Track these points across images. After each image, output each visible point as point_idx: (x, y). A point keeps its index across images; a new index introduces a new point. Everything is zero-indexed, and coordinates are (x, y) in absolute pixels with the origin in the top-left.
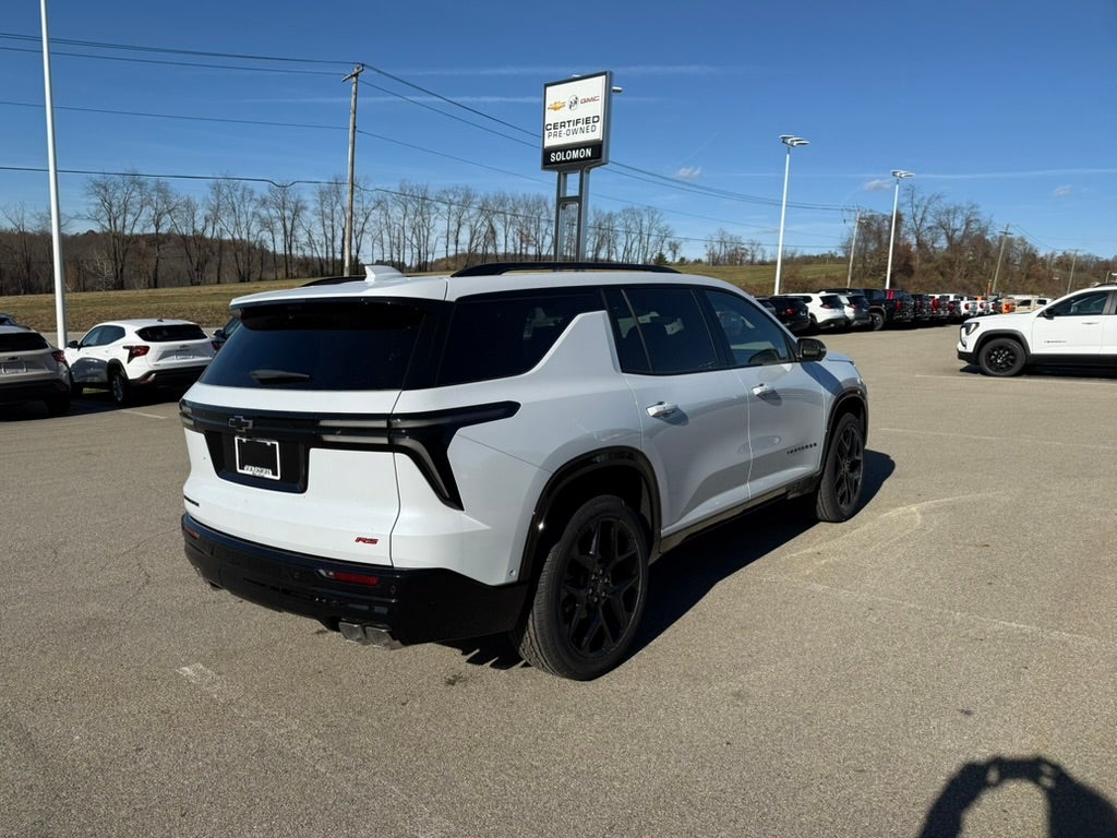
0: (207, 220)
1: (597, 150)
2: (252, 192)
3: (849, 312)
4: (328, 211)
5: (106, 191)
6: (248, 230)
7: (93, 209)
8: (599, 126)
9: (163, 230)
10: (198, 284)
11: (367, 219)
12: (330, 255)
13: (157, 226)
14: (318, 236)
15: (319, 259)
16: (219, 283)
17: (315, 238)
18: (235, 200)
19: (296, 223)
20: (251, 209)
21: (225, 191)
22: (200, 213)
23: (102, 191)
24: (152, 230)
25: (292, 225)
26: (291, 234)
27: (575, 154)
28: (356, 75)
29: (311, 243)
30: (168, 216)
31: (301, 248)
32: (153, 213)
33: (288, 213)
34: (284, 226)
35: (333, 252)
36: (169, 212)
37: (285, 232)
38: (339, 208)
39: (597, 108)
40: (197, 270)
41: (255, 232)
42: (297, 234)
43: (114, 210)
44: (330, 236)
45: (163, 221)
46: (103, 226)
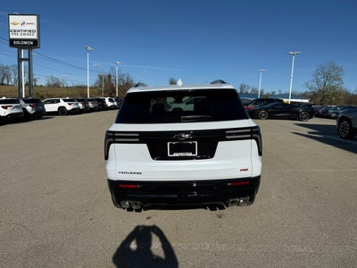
1: (35, 43)
3: (116, 103)
8: (36, 34)
27: (25, 43)
39: (34, 27)
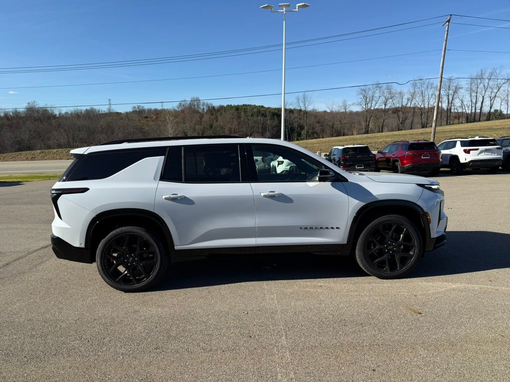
0: (408, 100)
2: (432, 84)
4: (474, 88)
5: (365, 92)
6: (429, 102)
7: (360, 100)
9: (387, 107)
10: (401, 130)
11: (499, 89)
12: (473, 111)
13: (385, 105)
14: (467, 101)
15: (467, 114)
16: (411, 129)
17: (465, 103)
18: (423, 89)
19: (455, 96)
20: (431, 93)
21: (419, 85)
22: (406, 97)
23: (364, 92)
24: (383, 107)
25: (453, 98)
26: (451, 103)
28: (449, 21)
29: (462, 107)
30: (391, 100)
31: (456, 109)
32: (384, 99)
33: (451, 92)
34: (448, 99)
35: (475, 109)
36: (391, 98)
37: (448, 102)
38: (482, 85)
40: (401, 123)
41: (432, 104)
42: (455, 102)
43: (368, 100)
44: (474, 101)
45: (388, 102)
46: (363, 107)
